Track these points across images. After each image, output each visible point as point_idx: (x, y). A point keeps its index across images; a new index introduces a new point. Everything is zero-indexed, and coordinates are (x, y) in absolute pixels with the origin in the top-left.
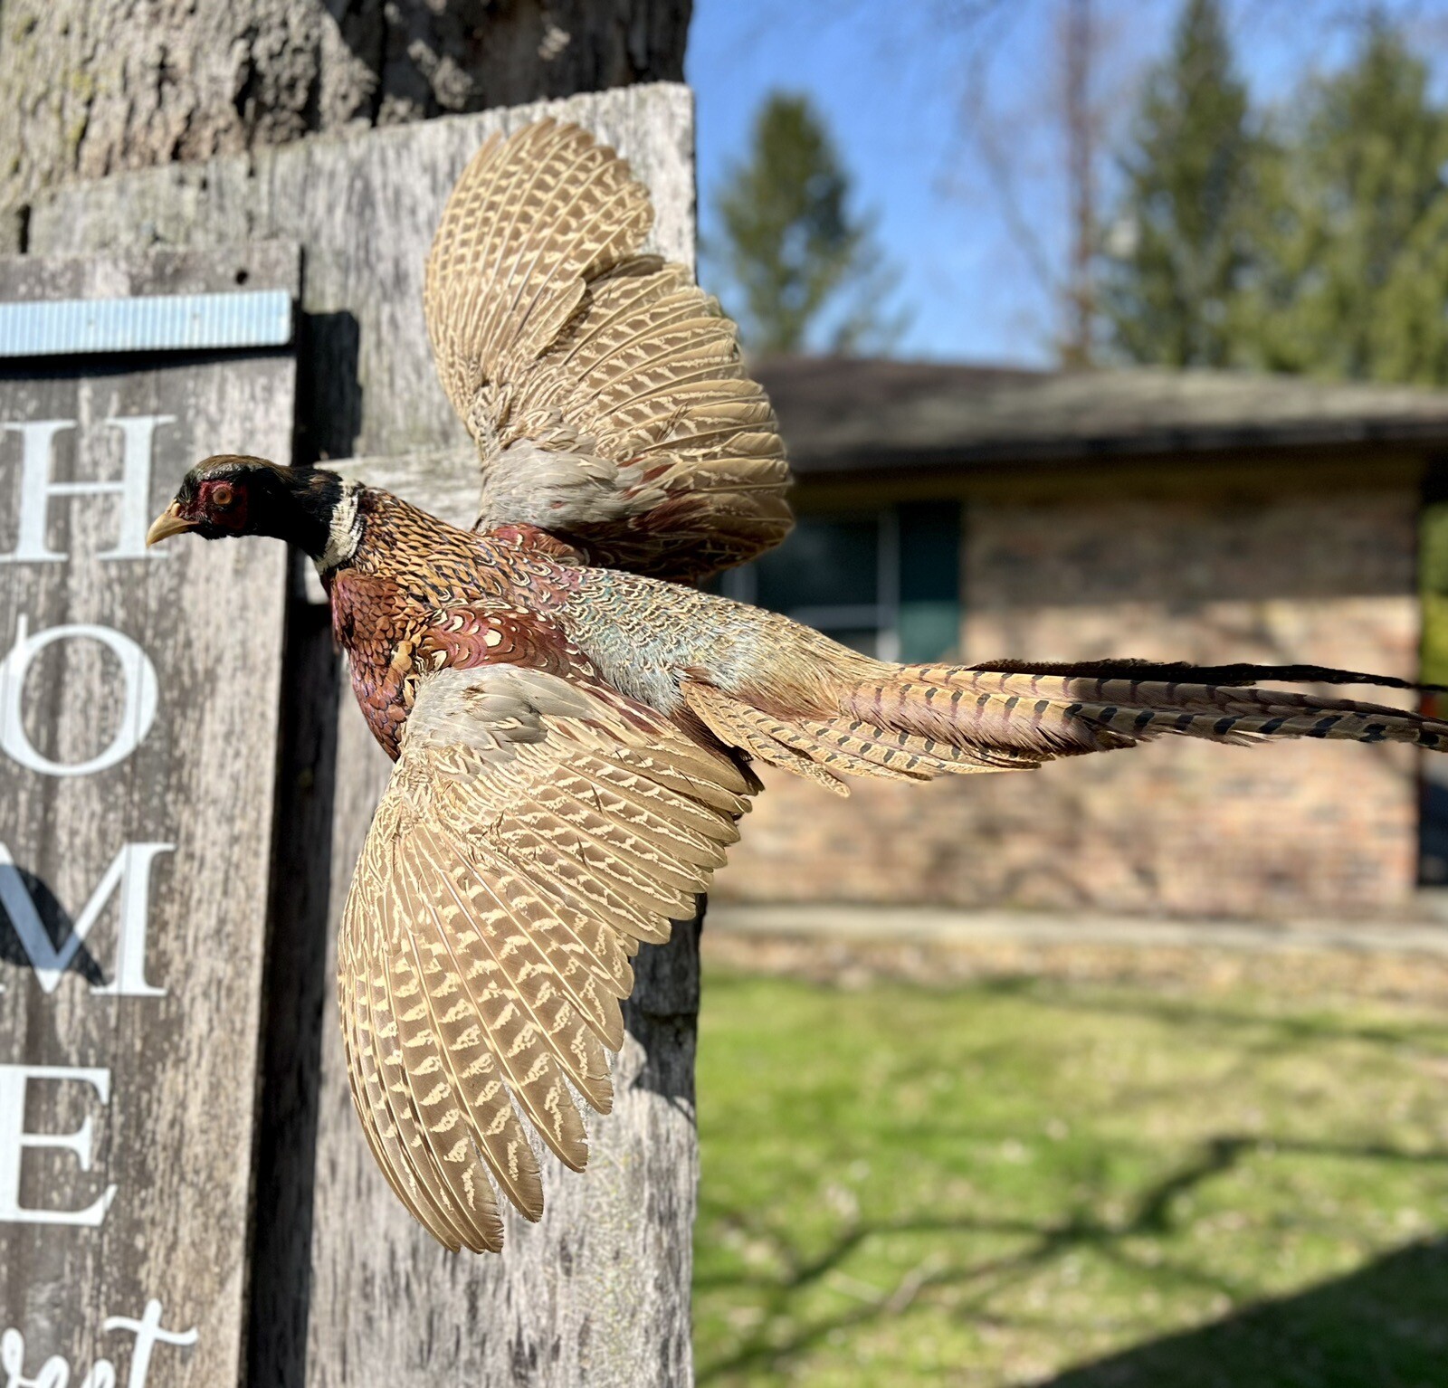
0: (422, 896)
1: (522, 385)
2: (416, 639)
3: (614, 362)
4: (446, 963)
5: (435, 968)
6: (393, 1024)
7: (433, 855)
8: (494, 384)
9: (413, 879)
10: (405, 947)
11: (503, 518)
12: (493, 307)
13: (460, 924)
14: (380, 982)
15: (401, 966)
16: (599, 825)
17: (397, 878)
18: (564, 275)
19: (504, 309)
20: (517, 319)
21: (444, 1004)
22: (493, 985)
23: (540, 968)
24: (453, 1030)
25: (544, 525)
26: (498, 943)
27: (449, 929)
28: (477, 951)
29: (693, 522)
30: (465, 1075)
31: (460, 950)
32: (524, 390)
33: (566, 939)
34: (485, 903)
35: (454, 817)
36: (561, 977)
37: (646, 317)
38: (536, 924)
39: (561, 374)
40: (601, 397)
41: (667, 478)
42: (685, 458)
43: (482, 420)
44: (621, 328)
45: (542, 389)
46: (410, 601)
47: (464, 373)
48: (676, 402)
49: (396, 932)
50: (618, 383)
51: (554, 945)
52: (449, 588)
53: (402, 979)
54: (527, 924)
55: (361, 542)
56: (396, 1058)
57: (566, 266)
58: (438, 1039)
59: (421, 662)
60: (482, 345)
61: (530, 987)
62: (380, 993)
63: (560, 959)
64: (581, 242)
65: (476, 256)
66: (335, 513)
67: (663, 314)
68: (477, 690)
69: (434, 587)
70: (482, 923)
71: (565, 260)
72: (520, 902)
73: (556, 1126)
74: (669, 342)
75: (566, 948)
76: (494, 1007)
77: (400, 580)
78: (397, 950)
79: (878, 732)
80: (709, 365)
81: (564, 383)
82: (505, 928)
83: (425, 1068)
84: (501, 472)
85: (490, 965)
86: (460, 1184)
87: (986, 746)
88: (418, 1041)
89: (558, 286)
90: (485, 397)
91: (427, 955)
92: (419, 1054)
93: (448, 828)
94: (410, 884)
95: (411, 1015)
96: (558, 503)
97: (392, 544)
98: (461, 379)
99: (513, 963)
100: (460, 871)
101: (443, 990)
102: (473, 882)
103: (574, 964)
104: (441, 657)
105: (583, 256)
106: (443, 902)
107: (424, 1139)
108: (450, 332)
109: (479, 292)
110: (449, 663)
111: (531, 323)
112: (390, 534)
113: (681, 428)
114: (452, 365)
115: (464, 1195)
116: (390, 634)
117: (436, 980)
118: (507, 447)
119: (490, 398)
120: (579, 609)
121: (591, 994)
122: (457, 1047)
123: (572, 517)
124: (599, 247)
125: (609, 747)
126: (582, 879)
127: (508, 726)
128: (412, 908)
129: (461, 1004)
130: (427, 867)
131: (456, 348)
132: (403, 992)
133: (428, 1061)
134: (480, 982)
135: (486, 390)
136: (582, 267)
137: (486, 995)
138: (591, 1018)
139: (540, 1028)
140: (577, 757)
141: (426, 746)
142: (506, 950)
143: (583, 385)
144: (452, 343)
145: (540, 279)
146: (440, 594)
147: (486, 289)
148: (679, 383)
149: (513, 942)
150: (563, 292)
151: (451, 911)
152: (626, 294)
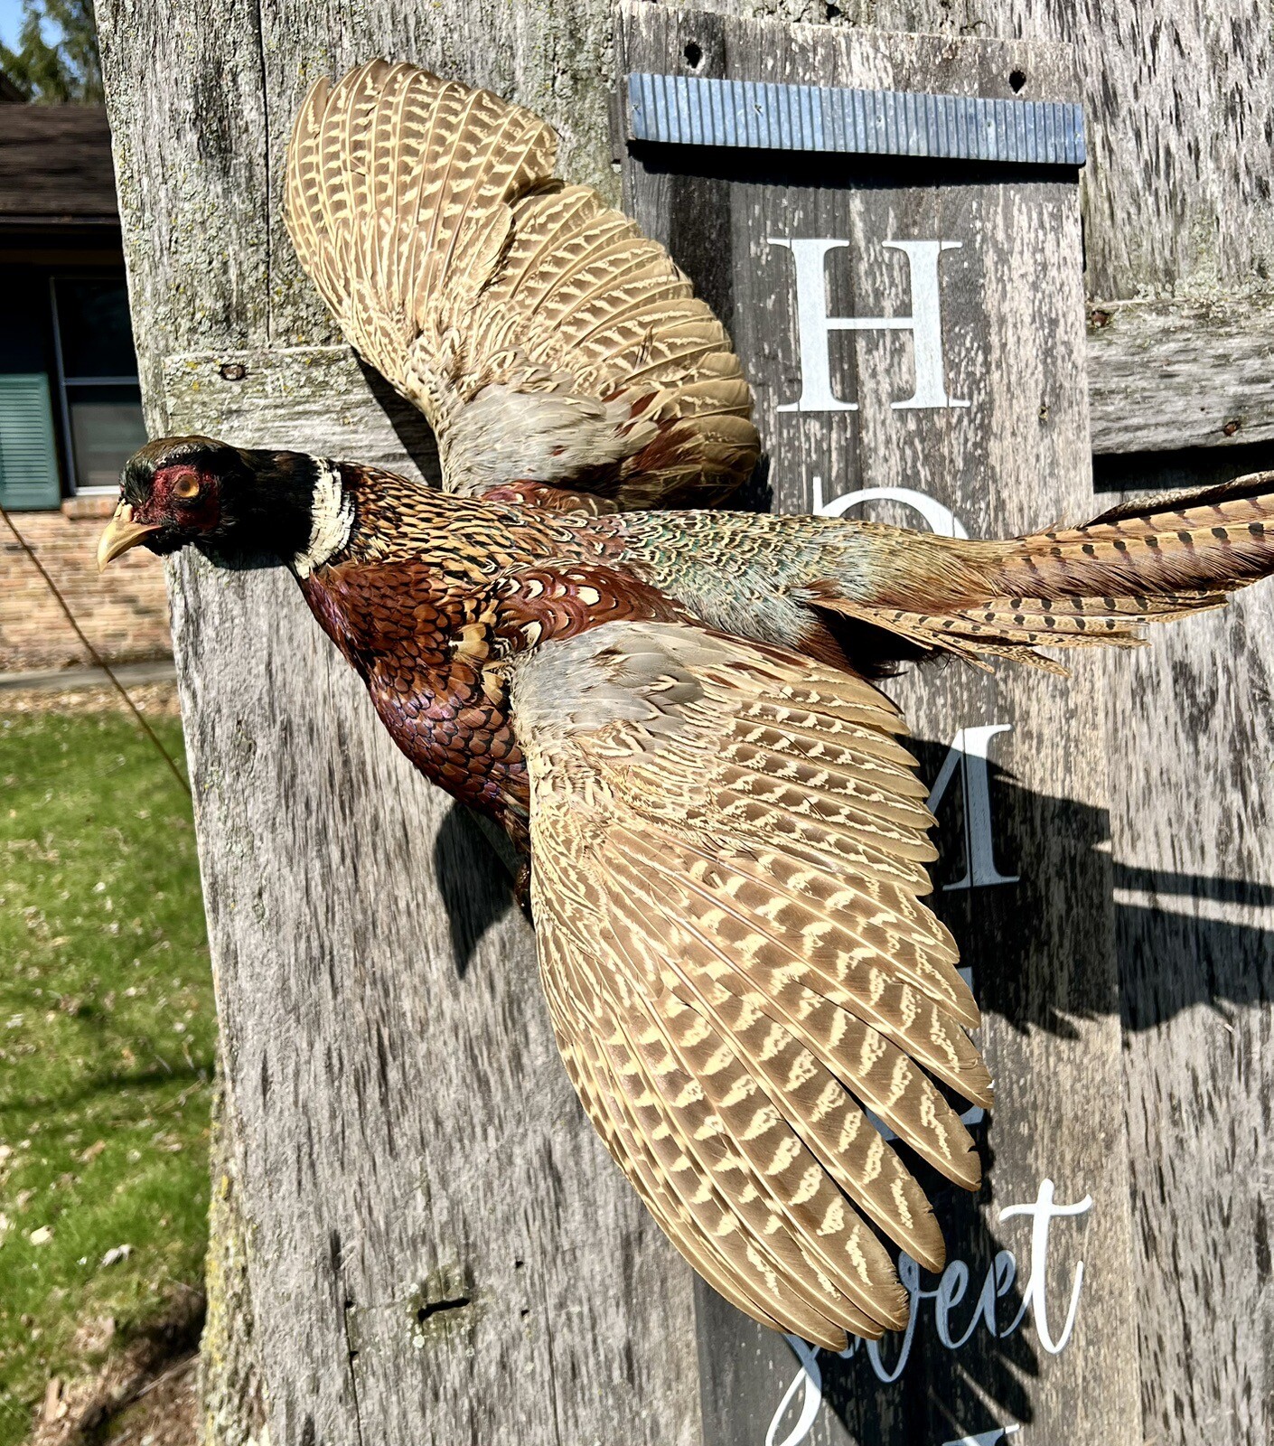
0: (661, 910)
1: (469, 327)
2: (487, 616)
3: (564, 290)
4: (735, 985)
5: (723, 995)
6: (694, 1084)
7: (654, 857)
8: (433, 333)
9: (640, 893)
10: (670, 980)
11: (489, 480)
12: (405, 248)
13: (733, 930)
14: (651, 1035)
15: (674, 1007)
16: (813, 775)
17: (617, 900)
18: (485, 202)
19: (419, 247)
20: (441, 257)
21: (754, 1037)
22: (807, 993)
23: (859, 954)
24: (780, 1066)
25: (545, 476)
26: (794, 937)
27: (720, 941)
28: (769, 958)
29: (688, 452)
30: (815, 1117)
31: (748, 962)
32: (474, 332)
33: (869, 911)
34: (752, 895)
35: (655, 805)
36: (888, 957)
37: (580, 240)
38: (830, 903)
39: (511, 309)
40: (563, 328)
41: (655, 407)
42: (666, 385)
43: (427, 376)
44: (560, 254)
45: (494, 329)
46: (449, 580)
47: (389, 329)
48: (642, 325)
49: (649, 965)
50: (578, 310)
51: (862, 921)
52: (491, 556)
53: (679, 1025)
54: (820, 906)
55: (355, 526)
56: (712, 1126)
57: (482, 192)
58: (766, 1084)
59: (504, 644)
60: (404, 292)
61: (857, 979)
62: (656, 1050)
63: (876, 935)
64: (490, 167)
65: (362, 199)
66: (316, 494)
67: (596, 236)
68: (611, 652)
69: (472, 559)
70: (763, 921)
71: (480, 185)
72: (797, 881)
73: (942, 1143)
74: (612, 263)
75: (877, 920)
76: (820, 1021)
77: (426, 558)
78: (659, 989)
79: (1047, 603)
80: (659, 284)
81: (518, 318)
82: (793, 919)
83: (759, 1124)
84: (472, 428)
85: (797, 969)
86: (844, 1258)
87: (1177, 586)
88: (737, 1094)
89: (481, 213)
90: (423, 349)
91: (705, 982)
92: (741, 1113)
93: (655, 819)
94: (639, 901)
95: (714, 1065)
96: (558, 450)
97: (397, 521)
98: (386, 334)
99: (825, 956)
100: (700, 866)
101: (746, 1020)
102: (724, 876)
103: (893, 936)
104: (534, 629)
105: (498, 179)
106: (694, 910)
107: (784, 1218)
108: (354, 286)
109: (381, 235)
110: (545, 636)
111: (459, 257)
112: (392, 508)
113: (656, 353)
114: (369, 321)
115: (853, 1271)
116: (442, 622)
117: (731, 1009)
118: (472, 398)
119: (432, 349)
120: (646, 552)
121: (928, 968)
122: (793, 1085)
123: (575, 463)
124: (513, 169)
125: (773, 688)
126: (832, 839)
127: (663, 686)
128: (658, 929)
129: (776, 1030)
130: (653, 874)
131: (368, 301)
132: (692, 1038)
133: (759, 1116)
134: (791, 993)
135: (422, 340)
136: (502, 190)
137: (805, 1010)
138: (939, 996)
139: (887, 1027)
140: (747, 707)
141: (569, 734)
142: (808, 945)
143: (540, 318)
144: (362, 298)
145: (452, 210)
146: (482, 565)
147: (389, 231)
148: (636, 306)
149: (812, 933)
150: (489, 219)
151: (714, 917)
152: (552, 218)
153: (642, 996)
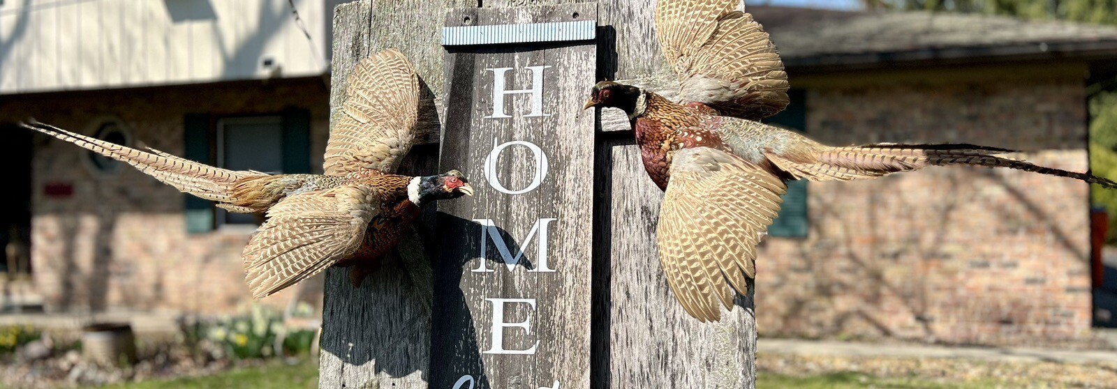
0: (687, 216)
1: (696, 56)
2: (671, 139)
3: (728, 48)
4: (699, 235)
5: (695, 236)
6: (683, 253)
7: (690, 204)
8: (685, 56)
9: (684, 211)
10: (684, 231)
11: (690, 100)
12: (684, 30)
13: (702, 224)
14: (677, 242)
15: (684, 237)
16: (741, 196)
17: (678, 211)
18: (710, 19)
19: (688, 30)
20: (694, 34)
21: (699, 247)
22: (715, 241)
23: (730, 236)
24: (703, 254)
25: (706, 102)
26: (716, 229)
27: (699, 225)
28: (709, 231)
29: (756, 101)
30: (708, 267)
31: (703, 231)
32: (697, 57)
33: (737, 227)
34: (710, 217)
35: (695, 193)
36: (737, 238)
37: (738, 32)
38: (727, 223)
39: (710, 52)
40: (724, 59)
41: (748, 86)
42: (753, 80)
43: (681, 68)
44: (730, 36)
45: (703, 57)
46: (666, 127)
47: (674, 52)
48: (750, 61)
49: (681, 227)
50: (731, 54)
51: (734, 229)
52: (679, 123)
53: (683, 241)
54: (724, 223)
55: (647, 109)
56: (684, 263)
57: (711, 16)
58: (698, 257)
59: (674, 147)
60: (680, 42)
61: (727, 241)
62: (677, 245)
63: (736, 233)
64: (715, 8)
65: (676, 12)
66: (638, 100)
67: (744, 31)
68: (698, 154)
69: (674, 123)
70: (709, 223)
71: (710, 14)
72: (721, 217)
73: (737, 282)
74: (746, 41)
75: (737, 230)
76: (715, 247)
77: (662, 121)
78: (681, 232)
79: (831, 167)
80: (761, 48)
81: (711, 55)
82: (717, 224)
83: (694, 266)
84: (689, 84)
85: (714, 235)
86: (707, 300)
87: (866, 170)
88: (692, 258)
89: (708, 22)
90: (682, 60)
91: (692, 233)
92: (691, 262)
93: (693, 196)
94: (683, 213)
95: (688, 251)
96: (711, 95)
97: (657, 109)
98: (672, 53)
99: (721, 234)
100: (700, 209)
101: (698, 243)
102: (705, 211)
103: (740, 234)
104: (682, 145)
105: (716, 12)
106: (695, 218)
107: (695, 287)
108: (667, 38)
109: (679, 24)
110: (684, 147)
111: (699, 35)
112: (657, 106)
113: (752, 70)
114: (669, 49)
115: (708, 303)
116: (661, 138)
117: (696, 240)
118: (691, 77)
119: (684, 60)
120: (724, 130)
121: (746, 243)
122: (705, 259)
123: (716, 100)
124: (722, 9)
125: (741, 173)
126: (738, 211)
127: (708, 165)
128: (685, 220)
129: (705, 247)
130: (689, 208)
131: (670, 43)
132: (685, 244)
133: (695, 264)
134: (711, 240)
135: (682, 57)
136: (716, 16)
137: (713, 244)
138: (747, 250)
139: (731, 252)
140: (731, 176)
141: (681, 172)
142: (718, 231)
143: (718, 56)
144: (669, 42)
145: (701, 20)
146: (676, 125)
147: (681, 23)
148: (751, 54)
149: (720, 229)
150: (710, 24)
151: (698, 220)
152: (731, 25)
153: (677, 233)
